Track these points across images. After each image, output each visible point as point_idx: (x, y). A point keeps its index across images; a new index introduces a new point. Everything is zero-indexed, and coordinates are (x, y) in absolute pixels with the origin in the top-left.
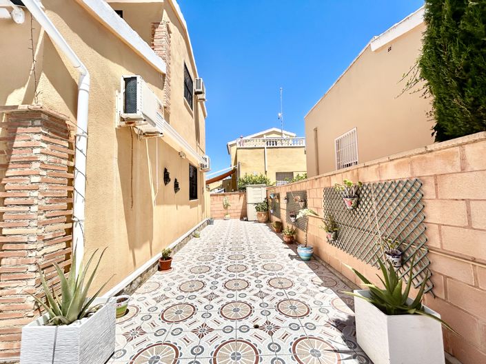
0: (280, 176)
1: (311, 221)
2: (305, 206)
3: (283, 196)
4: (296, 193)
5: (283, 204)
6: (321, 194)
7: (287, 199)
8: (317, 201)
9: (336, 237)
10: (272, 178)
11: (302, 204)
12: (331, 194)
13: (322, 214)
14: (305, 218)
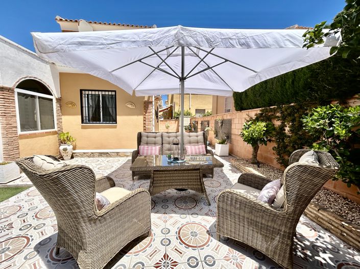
0: (197, 111)
1: (210, 132)
2: (209, 126)
3: (200, 122)
4: (205, 121)
5: (199, 126)
6: (214, 122)
7: (202, 124)
8: (212, 124)
9: (217, 136)
10: (193, 112)
11: (207, 126)
12: (216, 122)
13: (213, 129)
14: (208, 130)
